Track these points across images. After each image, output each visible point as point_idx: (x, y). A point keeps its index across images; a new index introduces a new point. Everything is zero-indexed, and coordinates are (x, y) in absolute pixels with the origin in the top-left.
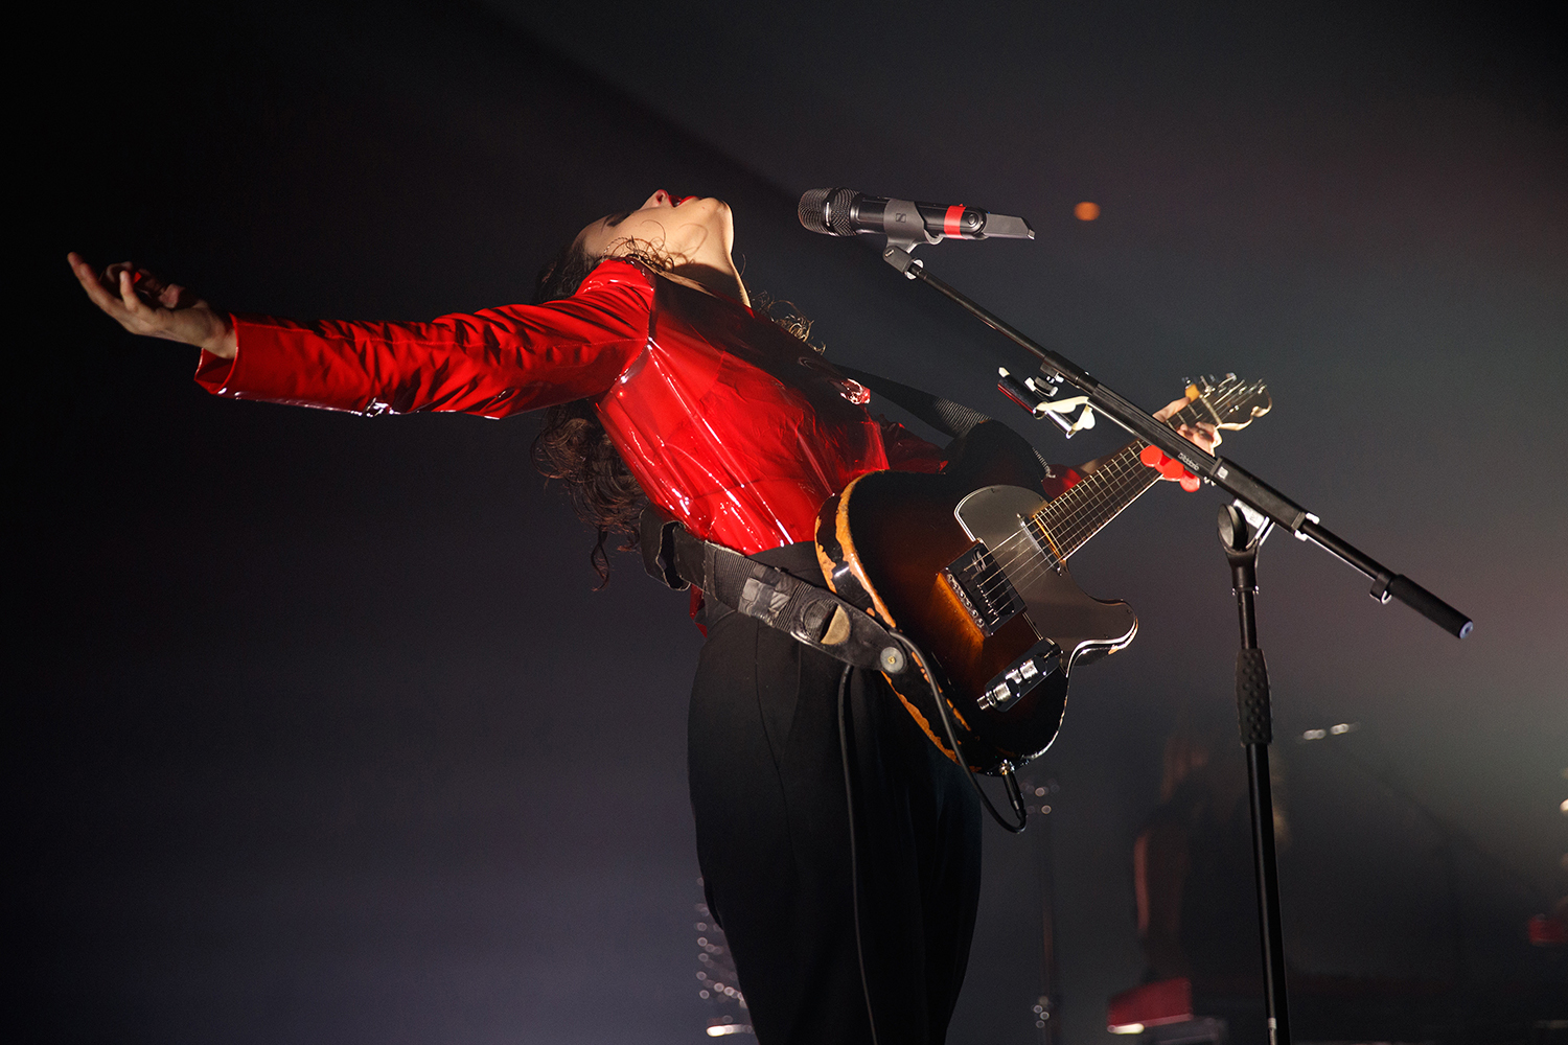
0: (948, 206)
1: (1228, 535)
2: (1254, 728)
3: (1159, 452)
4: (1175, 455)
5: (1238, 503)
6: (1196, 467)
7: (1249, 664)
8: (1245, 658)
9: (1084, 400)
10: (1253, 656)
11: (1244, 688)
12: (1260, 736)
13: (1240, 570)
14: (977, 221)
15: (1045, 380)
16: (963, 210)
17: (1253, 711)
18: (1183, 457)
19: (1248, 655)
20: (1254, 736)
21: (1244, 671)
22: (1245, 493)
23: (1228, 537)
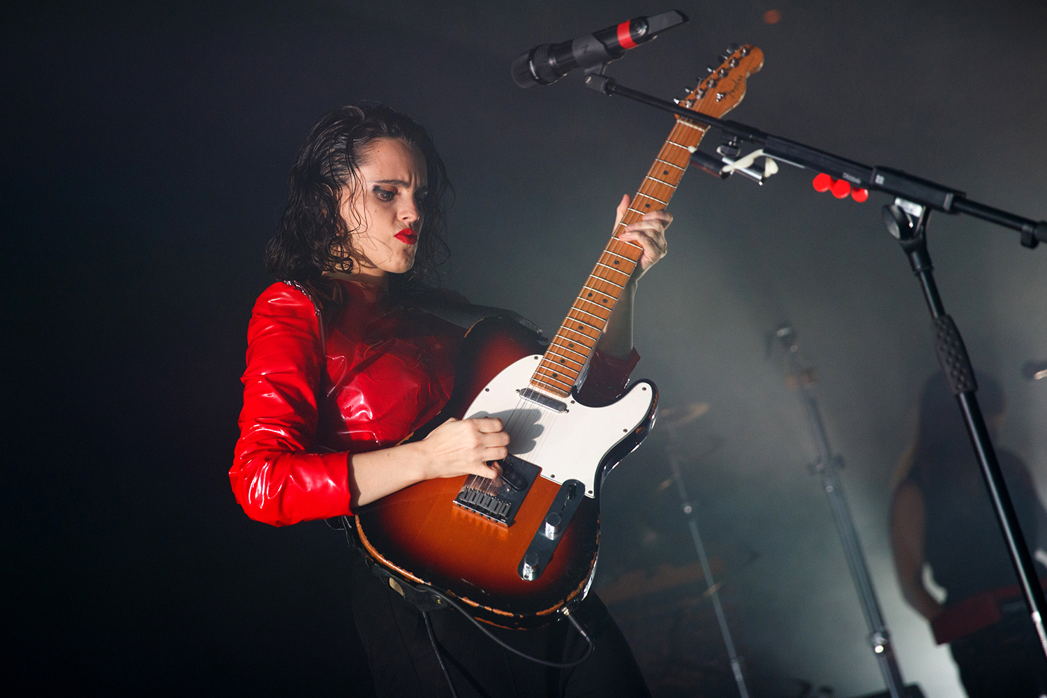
0: (617, 26)
1: (895, 230)
2: (959, 380)
3: (827, 177)
4: (840, 176)
5: (898, 201)
6: (858, 181)
7: (941, 329)
8: (937, 325)
9: (760, 153)
10: (943, 322)
11: (942, 349)
12: (965, 385)
13: (915, 256)
14: (641, 27)
15: (728, 145)
16: (628, 24)
17: (954, 367)
18: (847, 176)
19: (939, 322)
20: (960, 386)
21: (939, 337)
22: (902, 190)
23: (895, 231)
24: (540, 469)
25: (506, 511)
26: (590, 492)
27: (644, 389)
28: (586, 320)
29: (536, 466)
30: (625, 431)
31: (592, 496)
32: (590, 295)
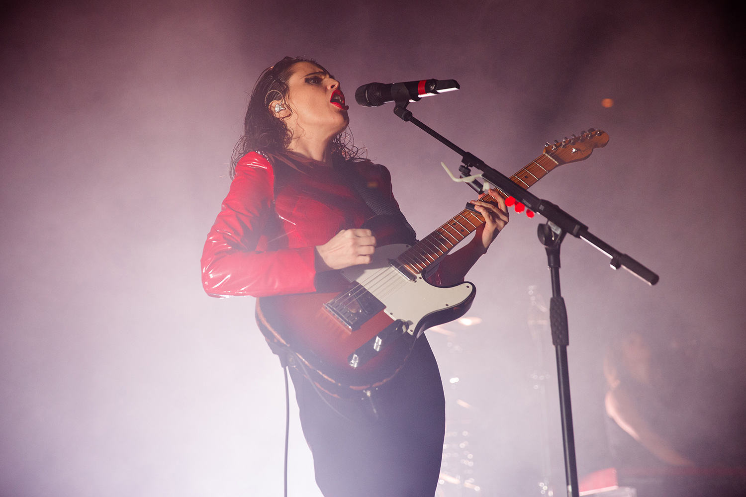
2: (558, 337)
5: (549, 223)
6: (530, 205)
7: (556, 304)
10: (557, 301)
12: (561, 341)
13: (551, 257)
16: (425, 82)
17: (558, 329)
18: (524, 201)
19: (555, 300)
20: (558, 341)
24: (385, 307)
25: (354, 321)
26: (412, 331)
27: (468, 287)
28: (447, 236)
29: (384, 305)
30: (447, 305)
31: (411, 333)
32: (455, 224)
